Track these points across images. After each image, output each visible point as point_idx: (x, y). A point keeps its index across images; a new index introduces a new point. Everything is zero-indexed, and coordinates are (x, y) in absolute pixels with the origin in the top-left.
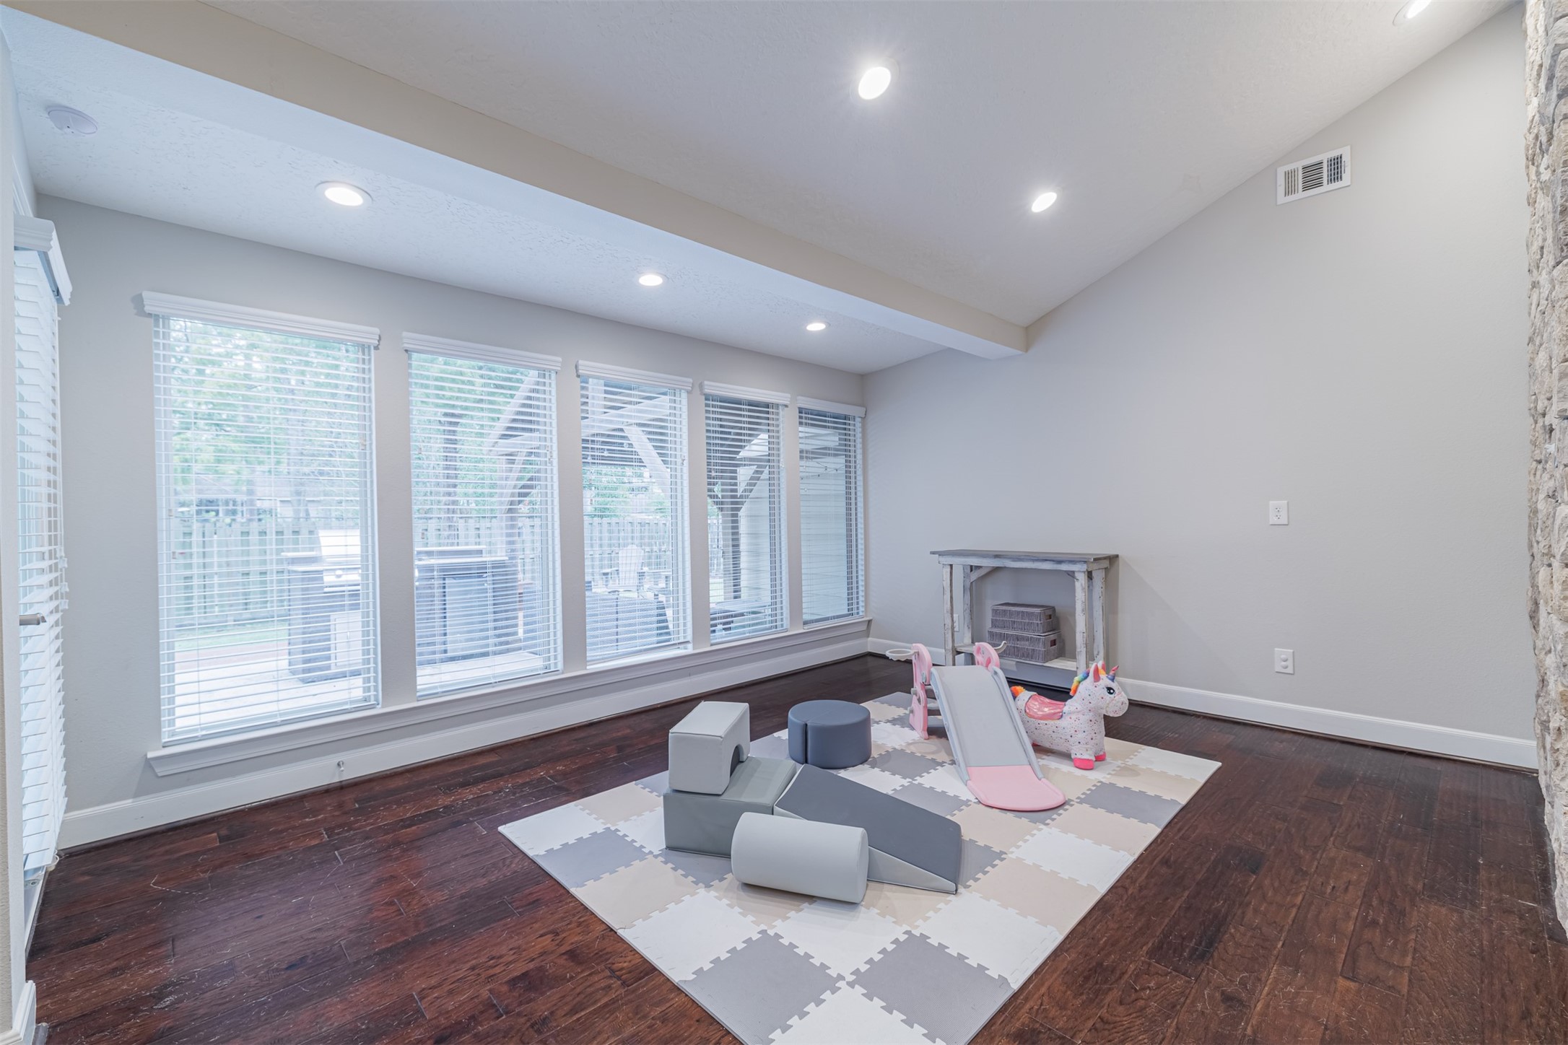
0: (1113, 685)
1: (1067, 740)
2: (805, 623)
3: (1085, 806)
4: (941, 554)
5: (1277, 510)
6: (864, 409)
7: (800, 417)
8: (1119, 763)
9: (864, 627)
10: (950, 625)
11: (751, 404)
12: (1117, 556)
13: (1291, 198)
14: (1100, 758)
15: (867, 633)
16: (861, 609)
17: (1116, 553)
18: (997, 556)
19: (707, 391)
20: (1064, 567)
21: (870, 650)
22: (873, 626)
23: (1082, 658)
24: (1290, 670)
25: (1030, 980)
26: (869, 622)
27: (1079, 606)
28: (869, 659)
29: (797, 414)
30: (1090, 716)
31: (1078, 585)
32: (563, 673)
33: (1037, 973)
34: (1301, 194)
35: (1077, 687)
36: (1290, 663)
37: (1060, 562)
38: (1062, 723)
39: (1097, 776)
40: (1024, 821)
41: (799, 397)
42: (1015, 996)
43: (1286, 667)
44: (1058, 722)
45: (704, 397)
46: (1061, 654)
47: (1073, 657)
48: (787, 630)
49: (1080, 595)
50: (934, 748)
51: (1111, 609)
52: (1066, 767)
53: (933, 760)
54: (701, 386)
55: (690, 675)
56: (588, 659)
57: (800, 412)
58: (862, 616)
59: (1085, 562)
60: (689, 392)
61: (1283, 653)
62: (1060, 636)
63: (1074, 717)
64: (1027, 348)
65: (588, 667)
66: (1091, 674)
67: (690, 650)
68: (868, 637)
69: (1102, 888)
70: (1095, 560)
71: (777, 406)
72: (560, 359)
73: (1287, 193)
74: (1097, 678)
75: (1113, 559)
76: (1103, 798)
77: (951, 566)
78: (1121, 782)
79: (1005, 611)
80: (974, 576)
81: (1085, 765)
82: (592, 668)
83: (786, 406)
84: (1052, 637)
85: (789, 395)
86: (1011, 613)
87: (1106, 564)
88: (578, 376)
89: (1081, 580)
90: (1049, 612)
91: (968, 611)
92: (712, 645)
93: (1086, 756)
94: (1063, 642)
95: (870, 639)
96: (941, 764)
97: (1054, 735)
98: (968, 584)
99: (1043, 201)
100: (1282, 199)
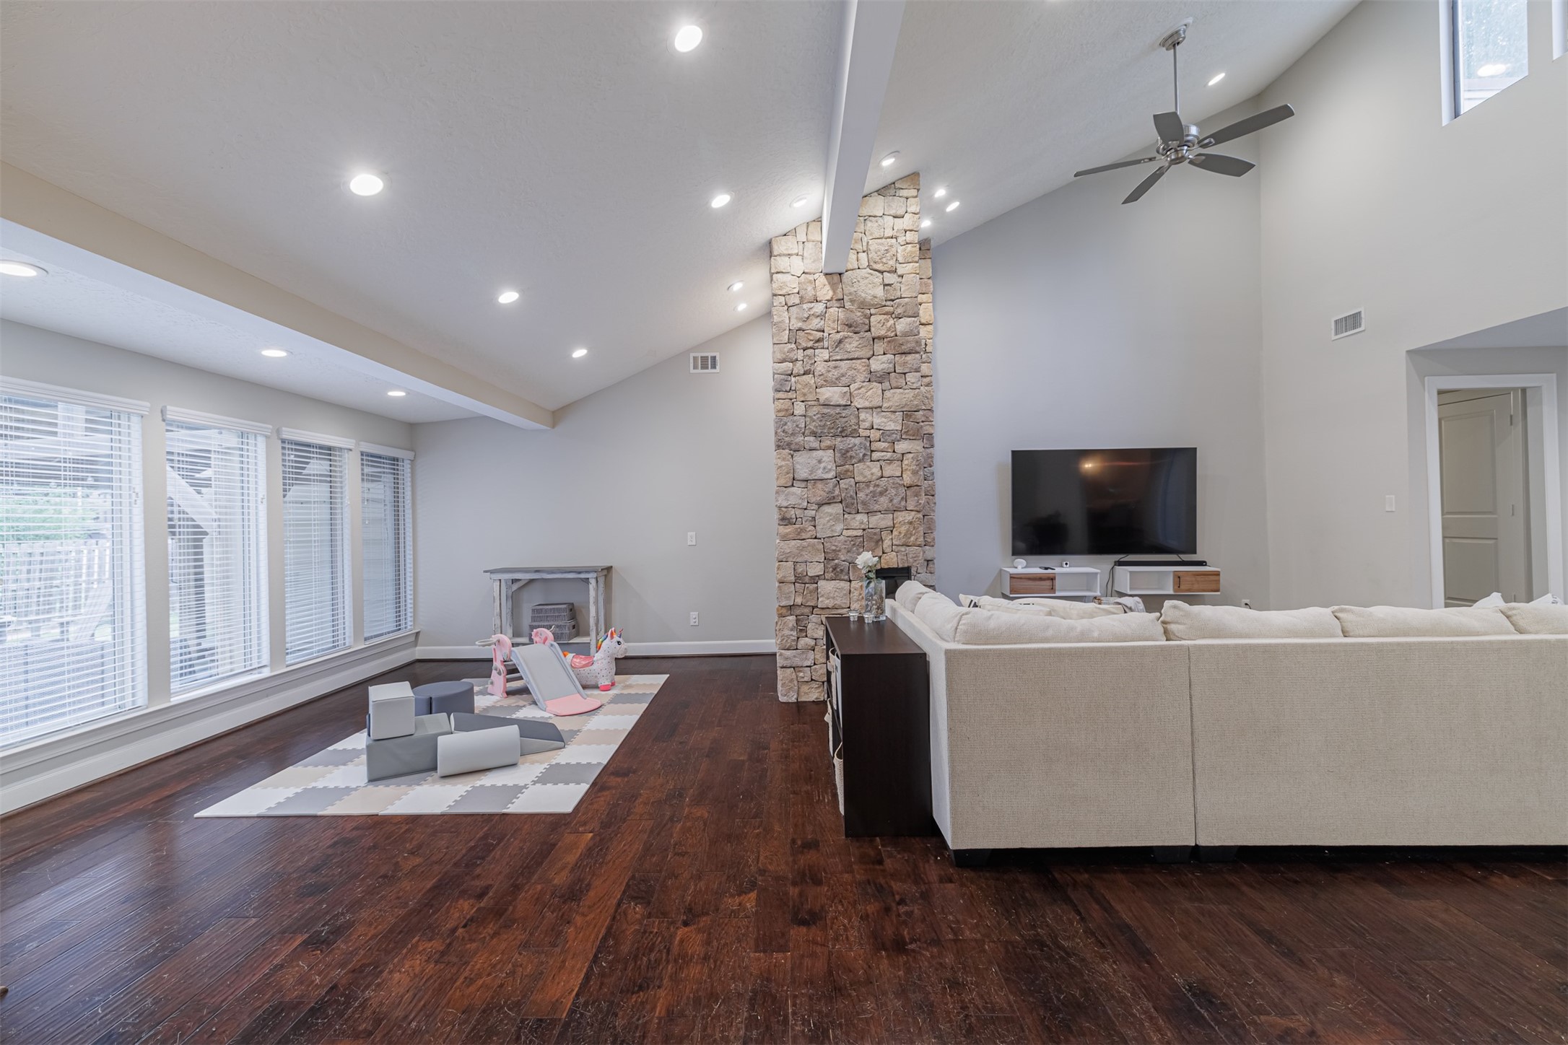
0: (621, 640)
1: (596, 677)
2: (366, 639)
3: (612, 704)
4: (492, 572)
5: (691, 538)
6: (413, 453)
7: (362, 460)
8: (622, 685)
9: (413, 639)
10: (499, 624)
11: (321, 447)
12: (612, 567)
13: (696, 371)
14: (613, 684)
15: (415, 643)
16: (409, 623)
17: (610, 565)
18: (537, 571)
19: (284, 436)
20: (583, 576)
21: (418, 657)
22: (421, 636)
23: (593, 634)
24: (697, 624)
25: (609, 761)
26: (418, 634)
27: (592, 600)
28: (418, 665)
29: (360, 457)
30: (608, 660)
31: (591, 586)
32: (147, 708)
33: (611, 758)
34: (699, 371)
35: (601, 645)
36: (697, 620)
37: (580, 573)
38: (594, 667)
39: (613, 692)
40: (584, 717)
41: (362, 443)
42: (605, 766)
43: (695, 622)
44: (590, 668)
45: (280, 441)
46: (577, 635)
47: (588, 634)
48: (350, 647)
49: (592, 593)
50: (514, 701)
51: (608, 601)
52: (596, 692)
53: (518, 706)
54: (278, 431)
55: (267, 696)
56: (172, 691)
57: (362, 455)
58: (409, 627)
59: (596, 572)
60: (267, 437)
61: (694, 614)
62: (577, 623)
63: (600, 662)
64: (554, 426)
65: (172, 699)
66: (609, 635)
67: (266, 673)
68: (416, 646)
69: (630, 728)
70: (602, 570)
71: (341, 449)
72: (148, 404)
73: (694, 368)
74: (612, 637)
75: (609, 569)
76: (617, 700)
77: (500, 580)
78: (625, 692)
79: (541, 609)
80: (515, 587)
81: (606, 689)
82: (175, 700)
83: (351, 450)
84: (573, 623)
85: (354, 441)
86: (546, 610)
87: (605, 572)
88: (164, 420)
89: (593, 582)
90: (571, 607)
91: (510, 613)
92: (287, 666)
93: (607, 683)
94: (579, 626)
95: (418, 648)
96: (524, 706)
97: (589, 676)
98: (510, 594)
99: (579, 353)
100: (692, 371)
